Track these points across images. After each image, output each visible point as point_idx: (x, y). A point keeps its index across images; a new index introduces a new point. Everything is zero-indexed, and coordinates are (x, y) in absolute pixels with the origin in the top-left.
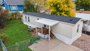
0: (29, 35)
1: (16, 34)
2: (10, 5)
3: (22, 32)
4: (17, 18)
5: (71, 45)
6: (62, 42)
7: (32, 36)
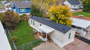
0: (32, 37)
1: (23, 36)
2: (19, 9)
3: (28, 34)
4: (25, 20)
5: (63, 48)
6: (57, 45)
7: (35, 38)
